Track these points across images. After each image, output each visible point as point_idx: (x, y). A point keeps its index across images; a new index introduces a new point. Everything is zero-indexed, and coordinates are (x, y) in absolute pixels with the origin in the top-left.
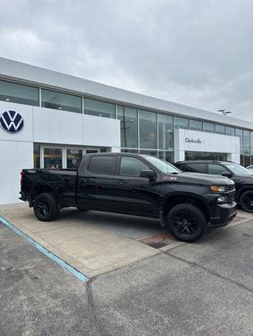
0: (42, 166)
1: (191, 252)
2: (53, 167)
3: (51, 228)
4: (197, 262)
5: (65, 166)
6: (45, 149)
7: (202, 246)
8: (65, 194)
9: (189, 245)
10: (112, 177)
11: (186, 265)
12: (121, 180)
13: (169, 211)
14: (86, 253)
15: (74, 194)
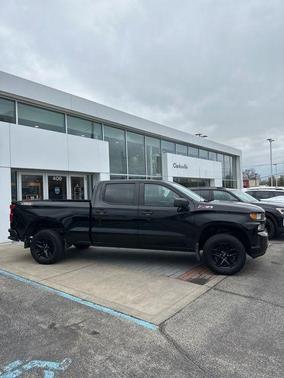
0: (20, 197)
1: (239, 285)
2: (32, 198)
3: (63, 271)
4: (252, 295)
5: (46, 196)
6: (22, 176)
7: (244, 277)
8: (75, 229)
9: (231, 278)
10: (136, 207)
11: (246, 300)
12: (148, 211)
13: (204, 244)
14: (131, 297)
15: (87, 229)
